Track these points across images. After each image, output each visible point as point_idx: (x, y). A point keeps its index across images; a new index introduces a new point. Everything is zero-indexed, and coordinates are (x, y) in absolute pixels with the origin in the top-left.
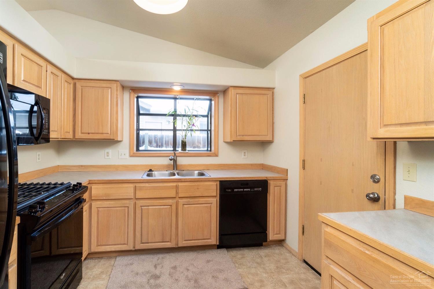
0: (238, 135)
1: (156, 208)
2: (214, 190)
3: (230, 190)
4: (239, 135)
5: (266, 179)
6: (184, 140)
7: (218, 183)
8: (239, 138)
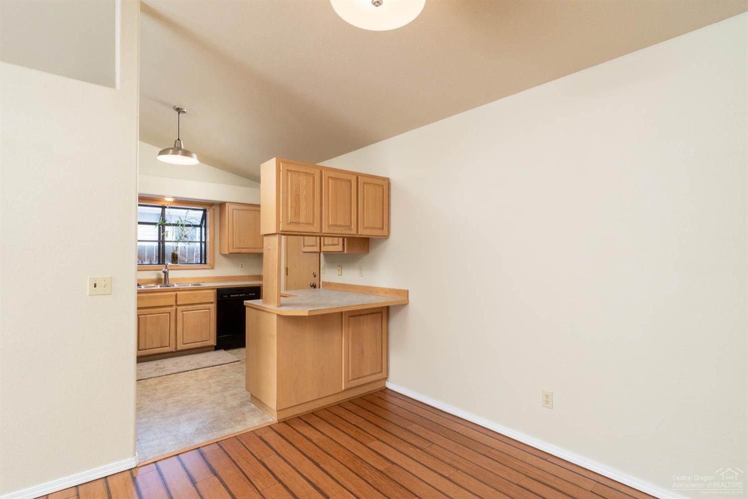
0: (234, 247)
1: (154, 316)
2: (212, 297)
3: (226, 296)
4: (236, 248)
5: (258, 285)
6: (175, 252)
7: (216, 290)
8: (236, 251)
